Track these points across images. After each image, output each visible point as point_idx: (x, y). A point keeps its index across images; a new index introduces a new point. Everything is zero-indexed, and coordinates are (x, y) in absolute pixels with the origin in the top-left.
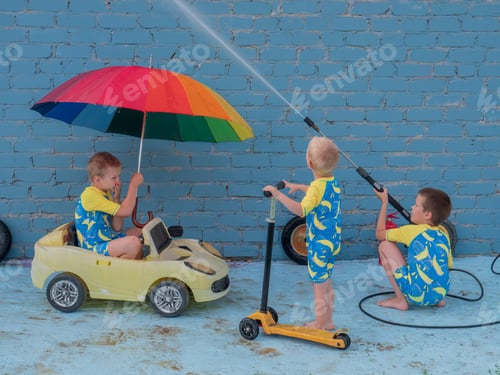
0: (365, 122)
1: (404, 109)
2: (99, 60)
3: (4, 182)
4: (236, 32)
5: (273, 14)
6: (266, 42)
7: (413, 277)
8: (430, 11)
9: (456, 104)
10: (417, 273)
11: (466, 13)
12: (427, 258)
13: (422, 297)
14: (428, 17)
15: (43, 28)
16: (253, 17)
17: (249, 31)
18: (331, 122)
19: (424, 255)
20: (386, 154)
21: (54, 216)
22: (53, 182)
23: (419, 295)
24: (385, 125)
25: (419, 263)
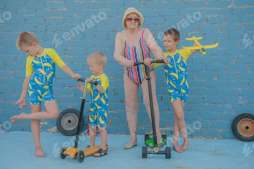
4: (209, 17)
5: (229, 7)
6: (225, 21)
15: (111, 17)
16: (219, 9)
17: (216, 16)
21: (113, 111)
22: (113, 94)
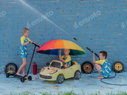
0: (99, 39)
1: (108, 36)
2: (38, 26)
3: (16, 55)
4: (68, 19)
5: (77, 15)
6: (75, 21)
7: (104, 72)
8: (112, 13)
9: (120, 34)
10: (105, 71)
11: (121, 14)
12: (107, 67)
13: (107, 76)
14: (112, 15)
15: (25, 19)
16: (72, 16)
17: (71, 19)
18: (91, 39)
19: (106, 67)
20: (105, 47)
23: (106, 75)
24: (104, 39)
25: (106, 68)
